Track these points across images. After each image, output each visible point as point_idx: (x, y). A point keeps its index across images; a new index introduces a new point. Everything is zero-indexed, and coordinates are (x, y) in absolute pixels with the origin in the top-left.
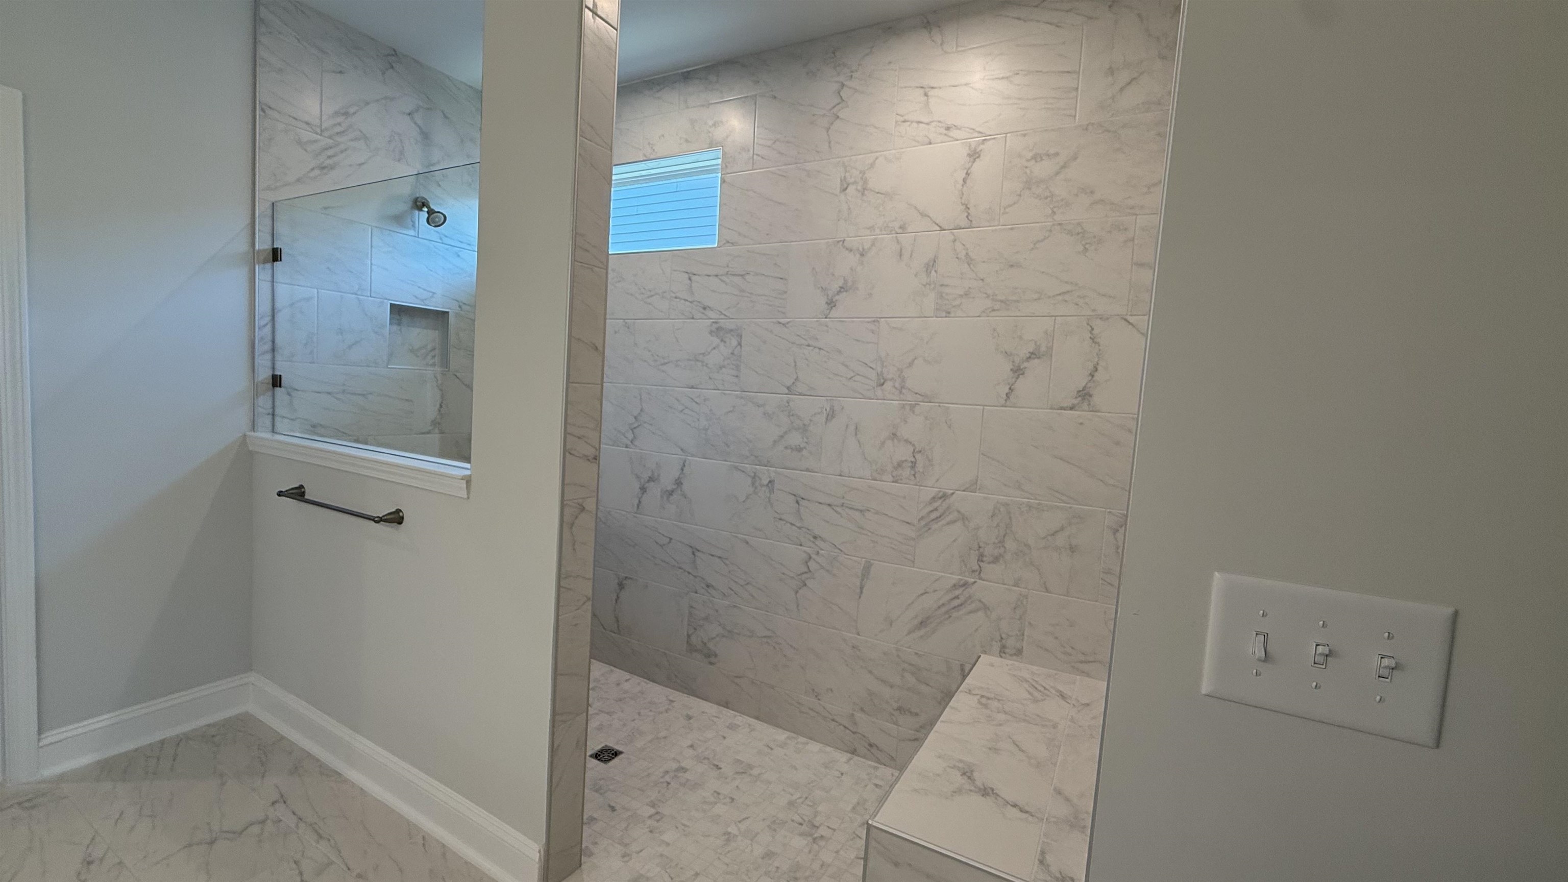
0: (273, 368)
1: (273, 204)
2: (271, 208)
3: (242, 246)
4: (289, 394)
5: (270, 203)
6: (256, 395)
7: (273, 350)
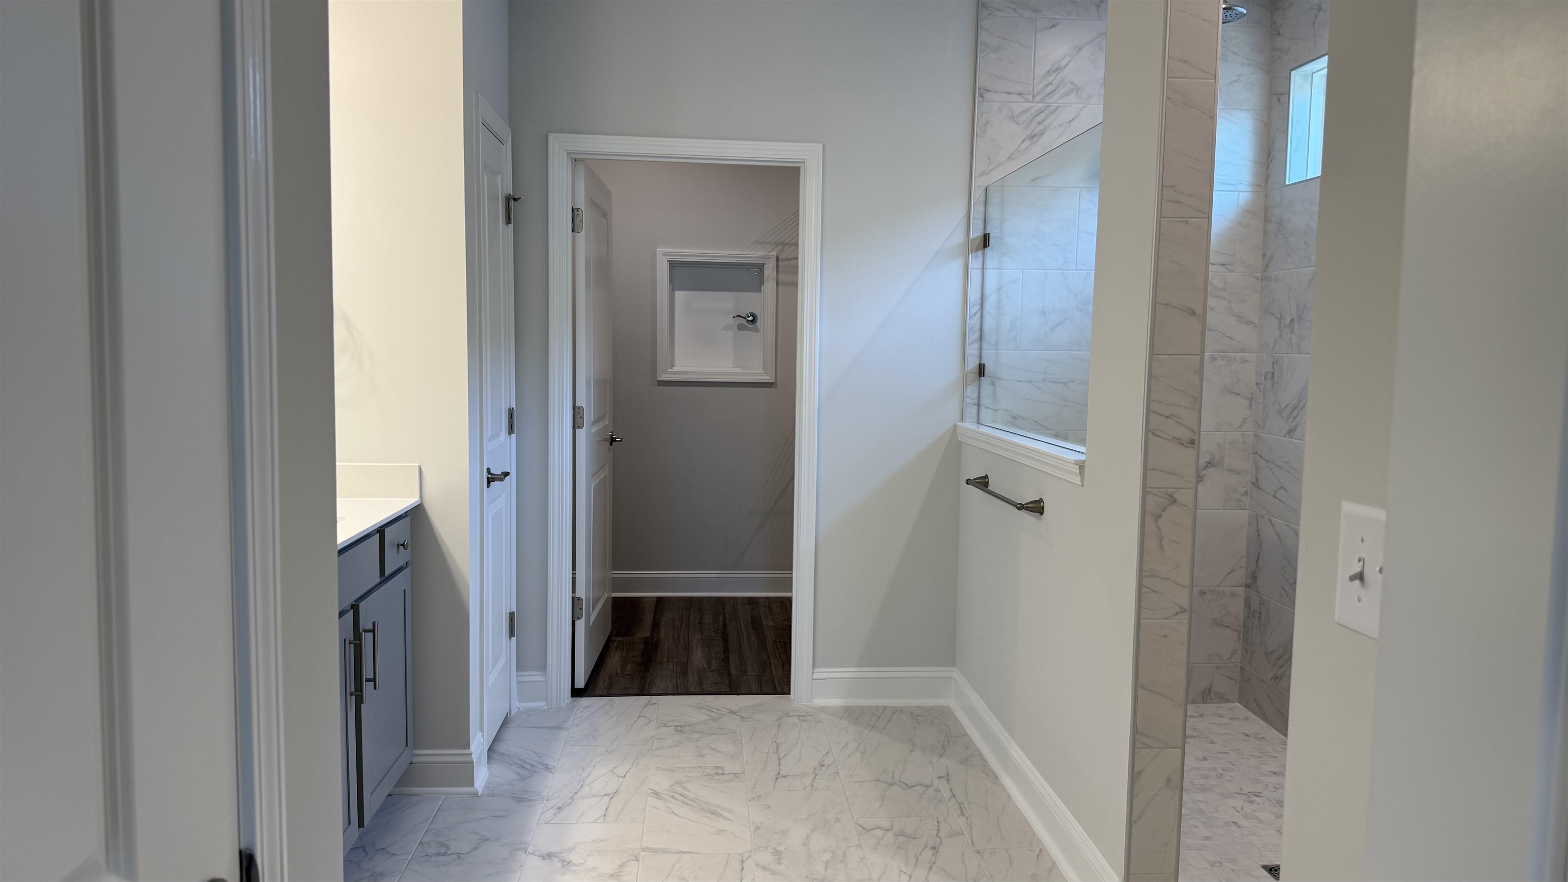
0: (980, 357)
1: (986, 188)
2: (985, 191)
3: (959, 238)
4: (993, 384)
5: (984, 188)
6: (965, 385)
7: (981, 338)
